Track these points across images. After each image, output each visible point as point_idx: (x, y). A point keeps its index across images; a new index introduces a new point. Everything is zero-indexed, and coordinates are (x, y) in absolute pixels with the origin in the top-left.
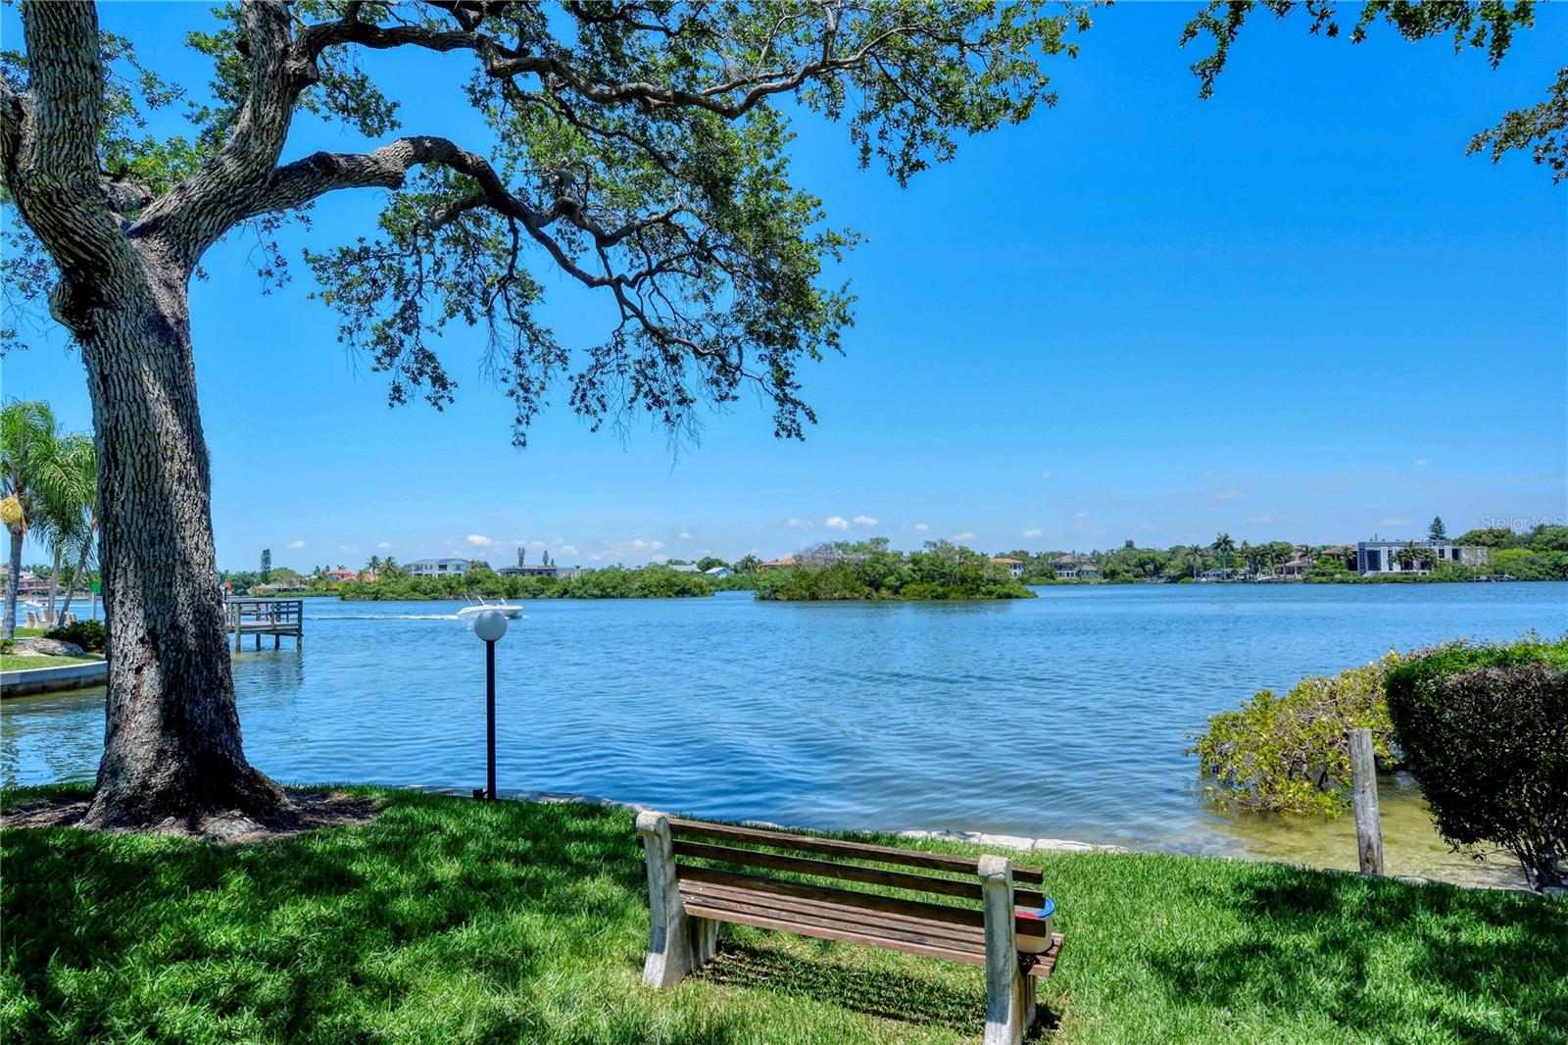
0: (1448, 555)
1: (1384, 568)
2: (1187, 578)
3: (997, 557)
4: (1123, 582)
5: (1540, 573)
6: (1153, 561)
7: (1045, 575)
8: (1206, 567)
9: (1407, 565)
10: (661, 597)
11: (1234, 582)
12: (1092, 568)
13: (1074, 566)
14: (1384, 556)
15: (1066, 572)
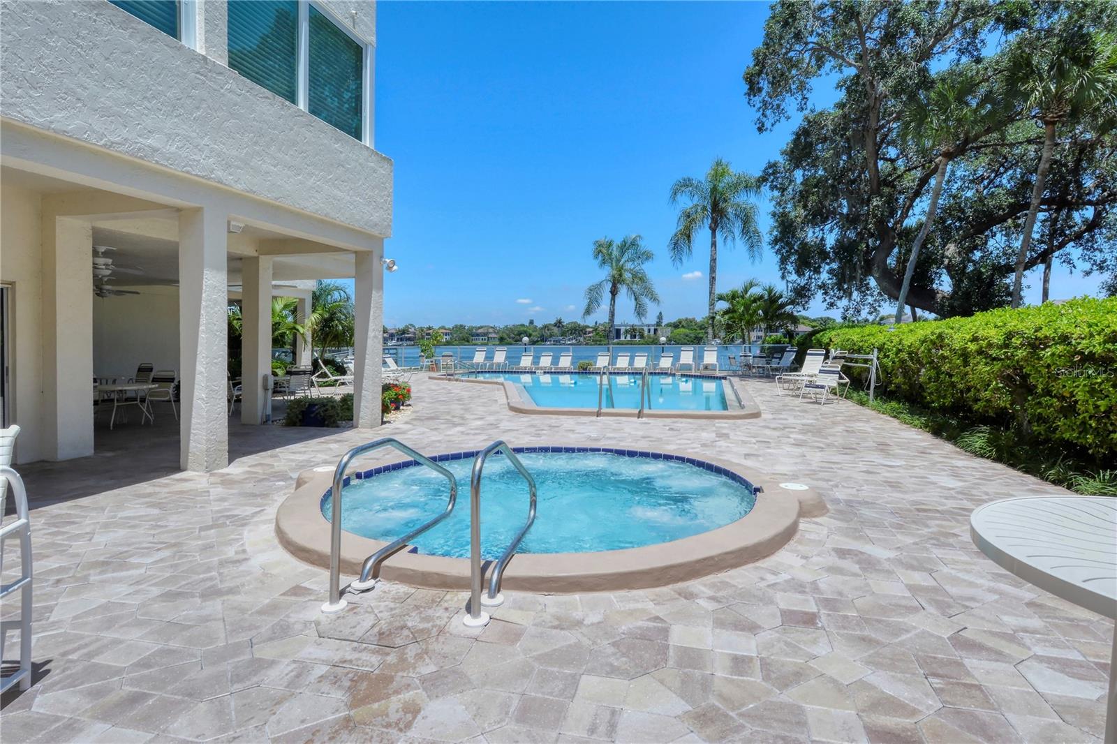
0: (652, 332)
1: (622, 338)
2: (541, 342)
3: (439, 328)
7: (464, 339)
8: (551, 336)
9: (634, 337)
12: (495, 336)
13: (485, 334)
14: (623, 332)
15: (481, 338)
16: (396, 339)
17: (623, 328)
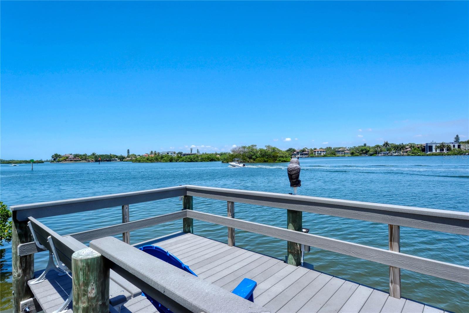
0: (456, 147)
1: (434, 151)
2: (375, 155)
3: (320, 149)
4: (356, 156)
6: (366, 149)
7: (332, 154)
8: (381, 151)
9: (443, 150)
11: (388, 156)
12: (348, 152)
13: (343, 151)
14: (434, 147)
15: (341, 153)
16: (300, 154)
17: (433, 145)
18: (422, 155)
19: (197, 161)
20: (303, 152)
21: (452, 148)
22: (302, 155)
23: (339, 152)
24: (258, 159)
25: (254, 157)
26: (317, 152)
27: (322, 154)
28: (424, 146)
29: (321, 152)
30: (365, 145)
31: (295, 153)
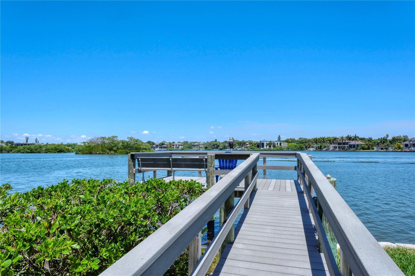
0: (279, 144)
1: (265, 147)
2: (224, 149)
4: (209, 150)
5: (297, 149)
6: (216, 144)
7: (189, 148)
9: (270, 147)
10: (52, 153)
11: (234, 150)
12: (203, 146)
13: (198, 145)
14: (265, 144)
15: (196, 147)
16: (159, 147)
17: (265, 142)
18: (258, 150)
19: (40, 153)
20: (162, 145)
21: (276, 145)
22: (162, 148)
23: (195, 146)
24: (120, 150)
25: (115, 148)
26: (175, 145)
27: (180, 148)
28: (259, 143)
29: (179, 145)
30: (216, 140)
31: (154, 146)
